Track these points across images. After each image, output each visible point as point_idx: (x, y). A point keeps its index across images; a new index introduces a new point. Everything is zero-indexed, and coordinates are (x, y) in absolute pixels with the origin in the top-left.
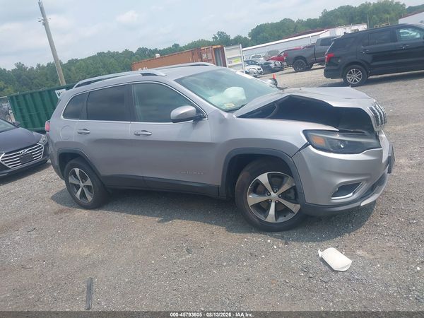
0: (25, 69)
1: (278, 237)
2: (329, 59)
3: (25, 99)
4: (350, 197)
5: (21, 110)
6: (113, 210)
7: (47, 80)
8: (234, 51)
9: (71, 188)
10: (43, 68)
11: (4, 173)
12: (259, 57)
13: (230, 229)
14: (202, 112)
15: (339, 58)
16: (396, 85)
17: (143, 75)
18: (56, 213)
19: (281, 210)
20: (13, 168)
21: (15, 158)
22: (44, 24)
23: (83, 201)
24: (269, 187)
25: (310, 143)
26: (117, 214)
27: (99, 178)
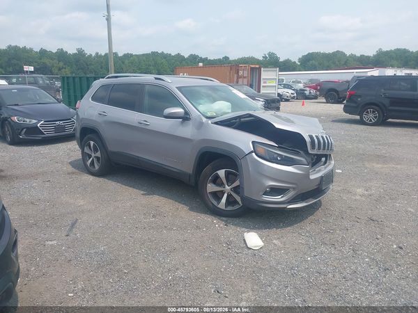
0: (85, 55)
1: (222, 220)
2: (351, 95)
3: (74, 81)
4: (278, 198)
5: (69, 89)
6: (113, 180)
7: (101, 68)
8: (269, 73)
9: (85, 156)
10: (101, 56)
11: (40, 137)
12: (300, 82)
13: (191, 209)
14: (189, 115)
15: (360, 96)
16: (407, 131)
17: (156, 78)
18: (69, 174)
19: (231, 201)
20: (47, 134)
21: (51, 126)
22: (107, 19)
23: (91, 168)
24: (225, 181)
25: (255, 151)
26: (114, 183)
27: (107, 152)
